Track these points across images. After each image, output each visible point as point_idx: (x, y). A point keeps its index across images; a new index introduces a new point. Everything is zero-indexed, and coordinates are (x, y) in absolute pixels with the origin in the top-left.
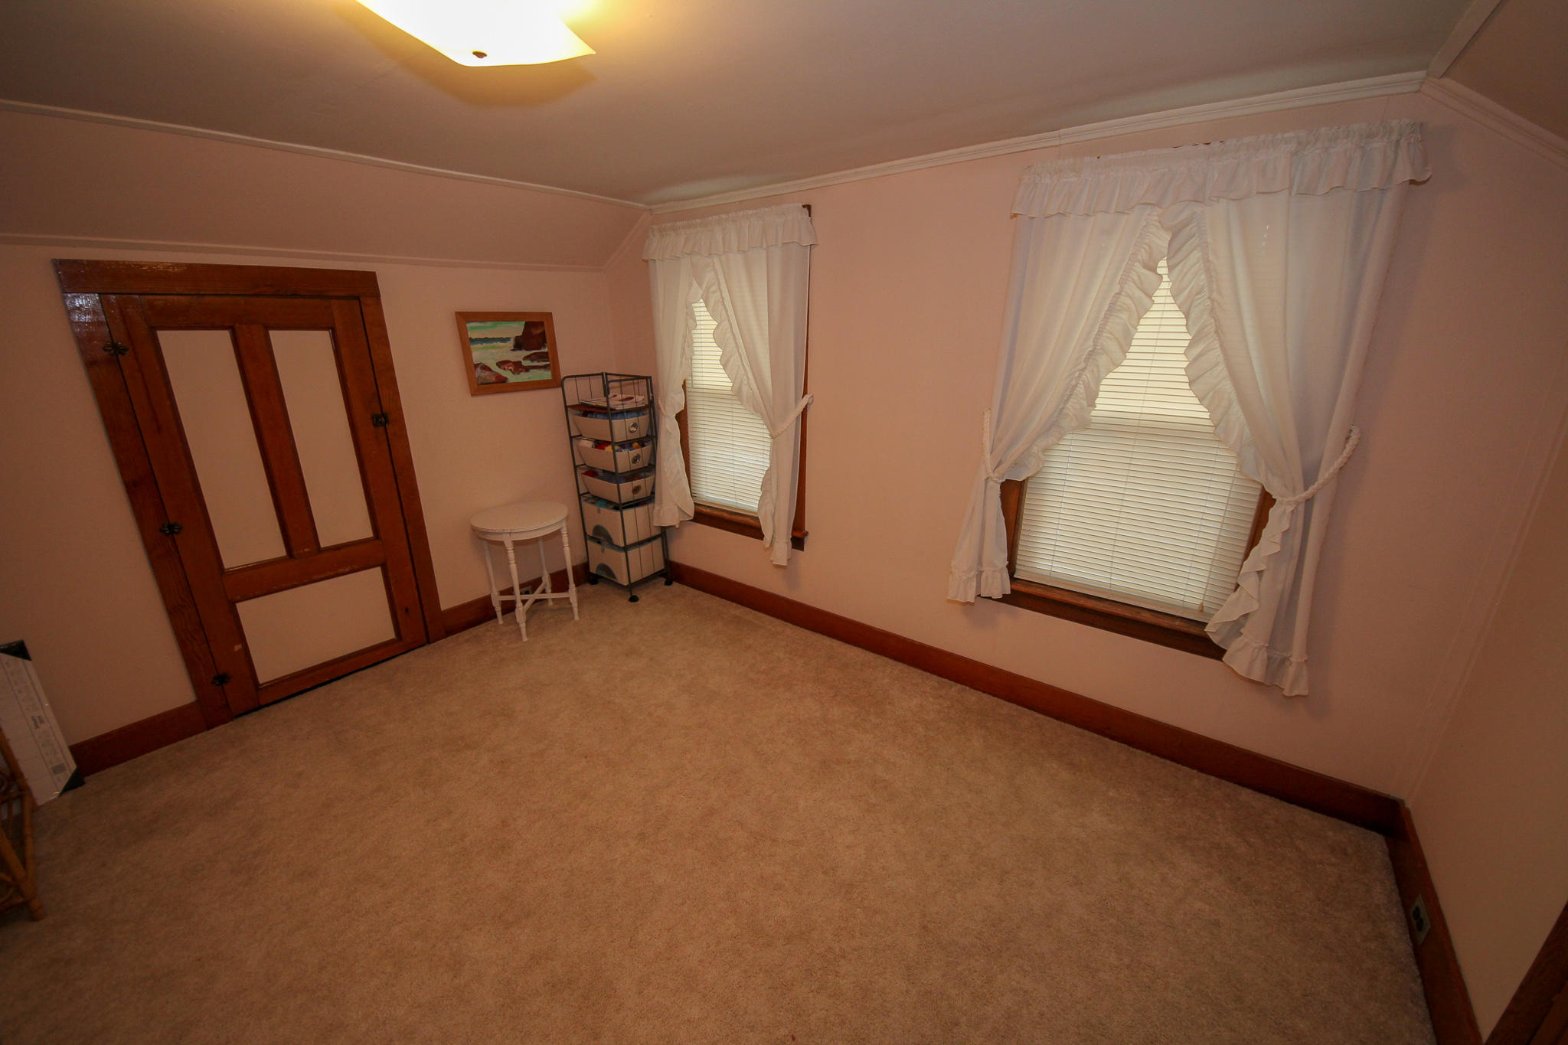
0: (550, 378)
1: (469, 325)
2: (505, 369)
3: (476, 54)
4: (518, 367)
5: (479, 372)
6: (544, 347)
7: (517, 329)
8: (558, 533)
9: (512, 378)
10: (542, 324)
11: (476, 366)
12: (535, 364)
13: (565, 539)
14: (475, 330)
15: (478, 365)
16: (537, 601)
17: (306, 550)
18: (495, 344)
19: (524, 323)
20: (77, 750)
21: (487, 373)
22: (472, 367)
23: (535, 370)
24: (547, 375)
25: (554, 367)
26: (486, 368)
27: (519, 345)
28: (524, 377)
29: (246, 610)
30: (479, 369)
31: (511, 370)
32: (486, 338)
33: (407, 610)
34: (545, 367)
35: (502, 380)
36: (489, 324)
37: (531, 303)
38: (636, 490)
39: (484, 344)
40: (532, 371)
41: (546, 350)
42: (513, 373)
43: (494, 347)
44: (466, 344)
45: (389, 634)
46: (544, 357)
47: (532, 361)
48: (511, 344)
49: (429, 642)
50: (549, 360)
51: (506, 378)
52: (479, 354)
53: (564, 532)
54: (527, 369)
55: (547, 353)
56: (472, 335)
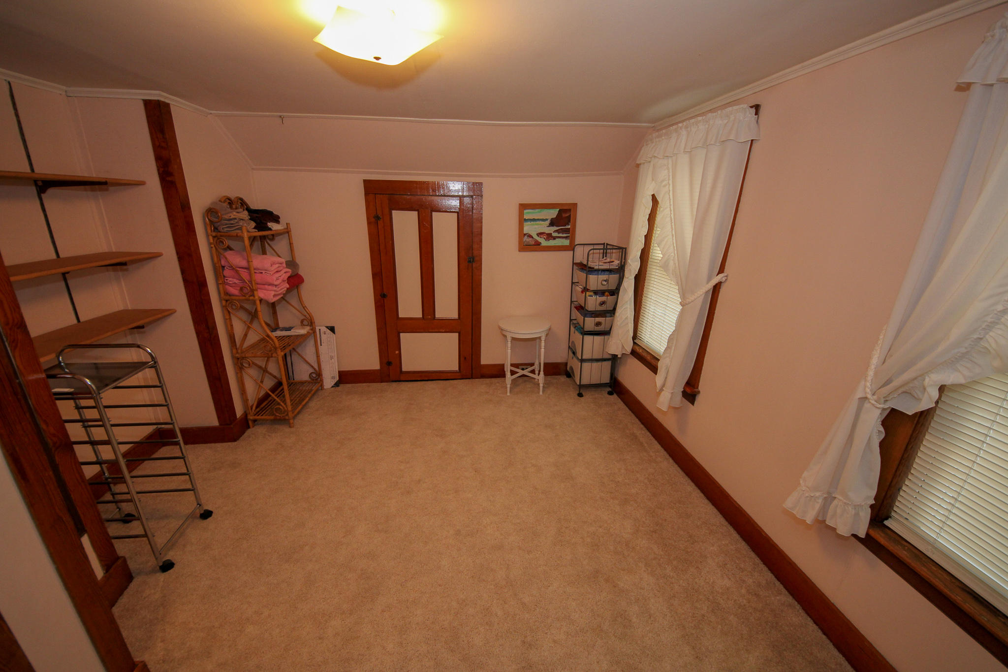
0: (568, 245)
1: (525, 211)
2: (541, 237)
3: (375, 58)
4: (549, 237)
5: (526, 239)
6: (569, 225)
7: (553, 213)
8: (540, 338)
9: (544, 243)
10: (570, 210)
11: (525, 235)
12: (561, 235)
13: (543, 344)
14: (528, 214)
15: (526, 234)
16: (524, 376)
17: (429, 317)
18: (538, 222)
19: (559, 209)
20: (341, 374)
21: (530, 239)
22: (522, 234)
23: (560, 239)
24: (566, 242)
25: (572, 238)
26: (530, 236)
27: (553, 223)
28: (552, 243)
29: (404, 337)
30: (526, 237)
31: (544, 238)
32: (534, 219)
33: (465, 358)
34: (566, 238)
35: (538, 244)
36: (537, 210)
37: (565, 199)
38: (598, 324)
39: (532, 222)
40: (557, 239)
41: (569, 227)
42: (546, 240)
43: (538, 224)
44: (522, 221)
45: (456, 368)
46: (567, 231)
47: (559, 233)
48: (548, 222)
49: (472, 378)
50: (570, 233)
51: (541, 243)
52: (528, 228)
53: (543, 339)
54: (554, 238)
55: (569, 228)
56: (526, 217)
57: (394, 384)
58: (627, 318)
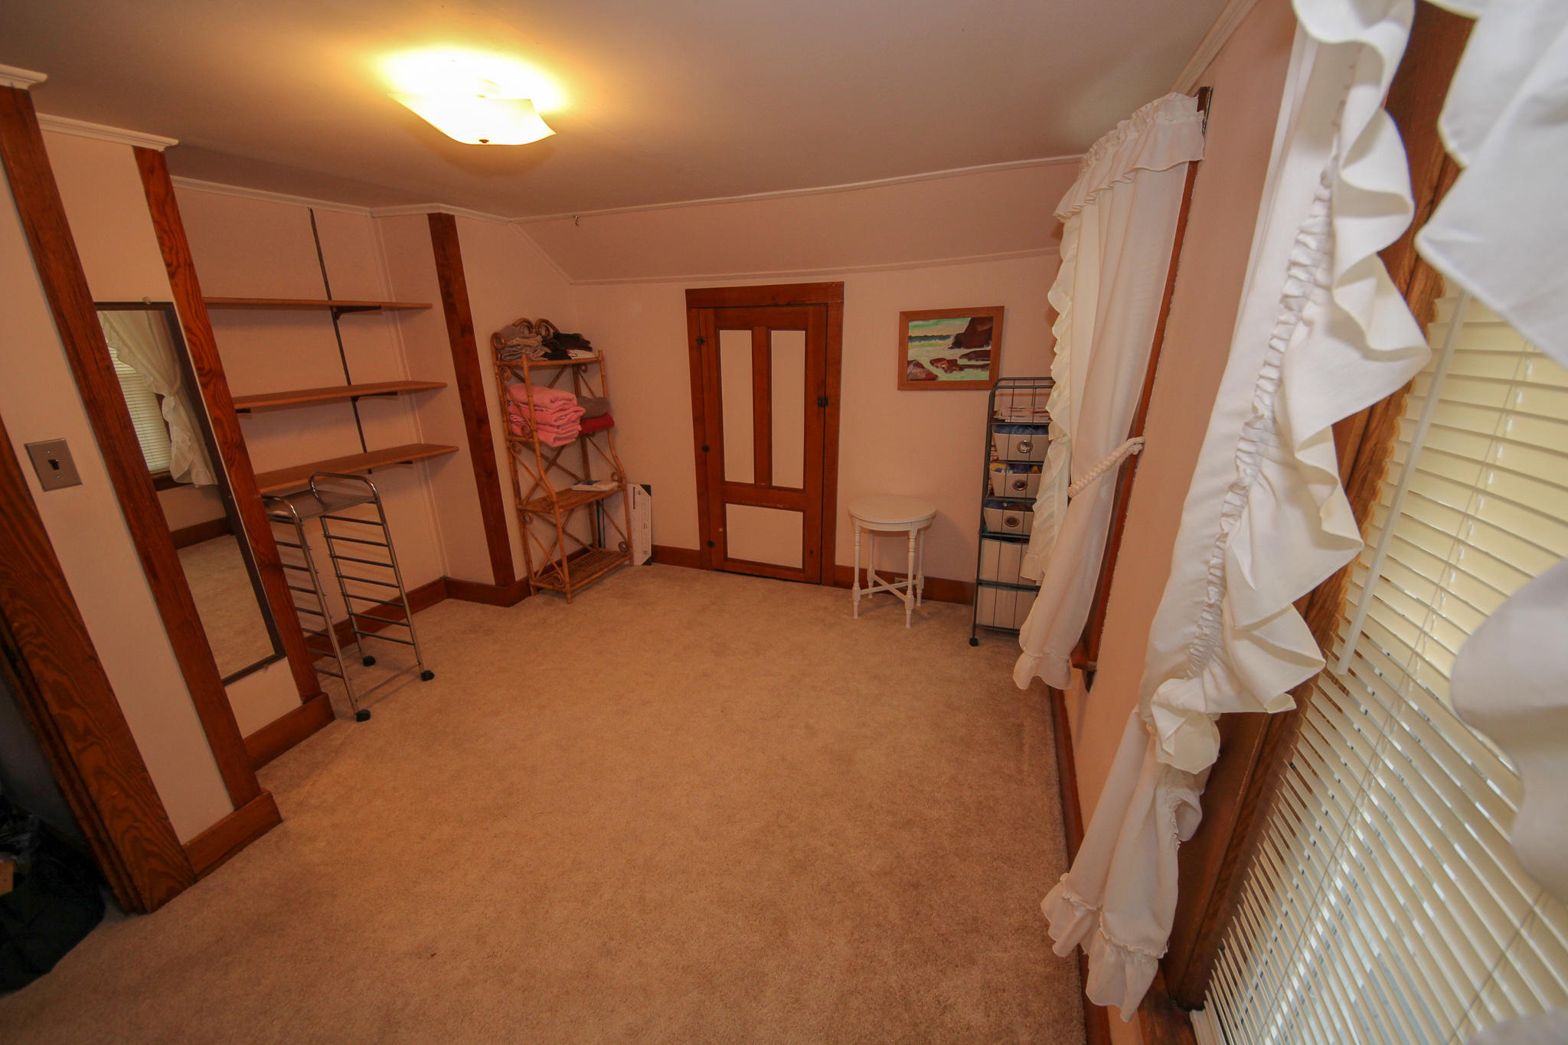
0: (988, 379)
1: (911, 324)
2: (937, 367)
3: (481, 141)
4: (952, 365)
5: (911, 369)
6: (988, 344)
7: (960, 325)
8: (906, 533)
9: (942, 376)
10: (990, 319)
11: (909, 363)
12: (973, 363)
13: (912, 544)
14: (916, 328)
15: (912, 361)
16: (888, 592)
17: (763, 484)
18: (933, 341)
19: (970, 319)
20: (655, 549)
21: (919, 370)
22: (904, 362)
23: (971, 370)
24: (984, 375)
25: (994, 368)
26: (919, 365)
27: (958, 342)
28: (956, 376)
29: (731, 509)
30: (912, 366)
31: (943, 368)
32: (926, 336)
33: (812, 552)
34: (983, 367)
35: (932, 377)
36: (931, 322)
37: (980, 298)
38: (1012, 522)
39: (923, 342)
40: (966, 370)
41: (989, 348)
42: (946, 371)
43: (930, 345)
44: (905, 339)
45: (798, 563)
46: (985, 355)
47: (969, 360)
48: (950, 341)
49: (819, 583)
50: (990, 359)
51: (937, 376)
52: (915, 352)
53: (912, 536)
54: (962, 368)
55: (989, 351)
56: (912, 333)
57: (714, 574)
58: (1051, 515)
